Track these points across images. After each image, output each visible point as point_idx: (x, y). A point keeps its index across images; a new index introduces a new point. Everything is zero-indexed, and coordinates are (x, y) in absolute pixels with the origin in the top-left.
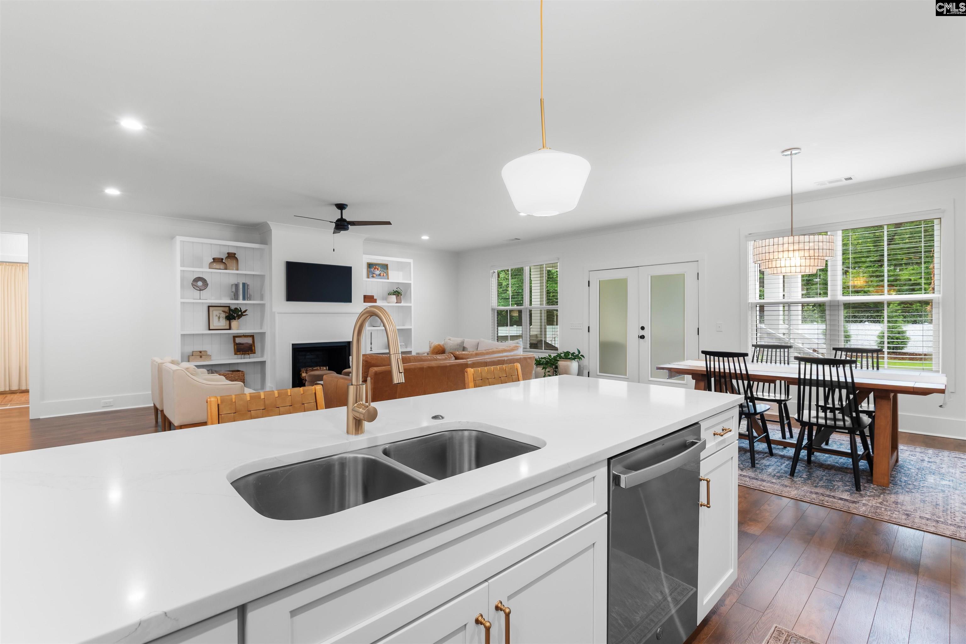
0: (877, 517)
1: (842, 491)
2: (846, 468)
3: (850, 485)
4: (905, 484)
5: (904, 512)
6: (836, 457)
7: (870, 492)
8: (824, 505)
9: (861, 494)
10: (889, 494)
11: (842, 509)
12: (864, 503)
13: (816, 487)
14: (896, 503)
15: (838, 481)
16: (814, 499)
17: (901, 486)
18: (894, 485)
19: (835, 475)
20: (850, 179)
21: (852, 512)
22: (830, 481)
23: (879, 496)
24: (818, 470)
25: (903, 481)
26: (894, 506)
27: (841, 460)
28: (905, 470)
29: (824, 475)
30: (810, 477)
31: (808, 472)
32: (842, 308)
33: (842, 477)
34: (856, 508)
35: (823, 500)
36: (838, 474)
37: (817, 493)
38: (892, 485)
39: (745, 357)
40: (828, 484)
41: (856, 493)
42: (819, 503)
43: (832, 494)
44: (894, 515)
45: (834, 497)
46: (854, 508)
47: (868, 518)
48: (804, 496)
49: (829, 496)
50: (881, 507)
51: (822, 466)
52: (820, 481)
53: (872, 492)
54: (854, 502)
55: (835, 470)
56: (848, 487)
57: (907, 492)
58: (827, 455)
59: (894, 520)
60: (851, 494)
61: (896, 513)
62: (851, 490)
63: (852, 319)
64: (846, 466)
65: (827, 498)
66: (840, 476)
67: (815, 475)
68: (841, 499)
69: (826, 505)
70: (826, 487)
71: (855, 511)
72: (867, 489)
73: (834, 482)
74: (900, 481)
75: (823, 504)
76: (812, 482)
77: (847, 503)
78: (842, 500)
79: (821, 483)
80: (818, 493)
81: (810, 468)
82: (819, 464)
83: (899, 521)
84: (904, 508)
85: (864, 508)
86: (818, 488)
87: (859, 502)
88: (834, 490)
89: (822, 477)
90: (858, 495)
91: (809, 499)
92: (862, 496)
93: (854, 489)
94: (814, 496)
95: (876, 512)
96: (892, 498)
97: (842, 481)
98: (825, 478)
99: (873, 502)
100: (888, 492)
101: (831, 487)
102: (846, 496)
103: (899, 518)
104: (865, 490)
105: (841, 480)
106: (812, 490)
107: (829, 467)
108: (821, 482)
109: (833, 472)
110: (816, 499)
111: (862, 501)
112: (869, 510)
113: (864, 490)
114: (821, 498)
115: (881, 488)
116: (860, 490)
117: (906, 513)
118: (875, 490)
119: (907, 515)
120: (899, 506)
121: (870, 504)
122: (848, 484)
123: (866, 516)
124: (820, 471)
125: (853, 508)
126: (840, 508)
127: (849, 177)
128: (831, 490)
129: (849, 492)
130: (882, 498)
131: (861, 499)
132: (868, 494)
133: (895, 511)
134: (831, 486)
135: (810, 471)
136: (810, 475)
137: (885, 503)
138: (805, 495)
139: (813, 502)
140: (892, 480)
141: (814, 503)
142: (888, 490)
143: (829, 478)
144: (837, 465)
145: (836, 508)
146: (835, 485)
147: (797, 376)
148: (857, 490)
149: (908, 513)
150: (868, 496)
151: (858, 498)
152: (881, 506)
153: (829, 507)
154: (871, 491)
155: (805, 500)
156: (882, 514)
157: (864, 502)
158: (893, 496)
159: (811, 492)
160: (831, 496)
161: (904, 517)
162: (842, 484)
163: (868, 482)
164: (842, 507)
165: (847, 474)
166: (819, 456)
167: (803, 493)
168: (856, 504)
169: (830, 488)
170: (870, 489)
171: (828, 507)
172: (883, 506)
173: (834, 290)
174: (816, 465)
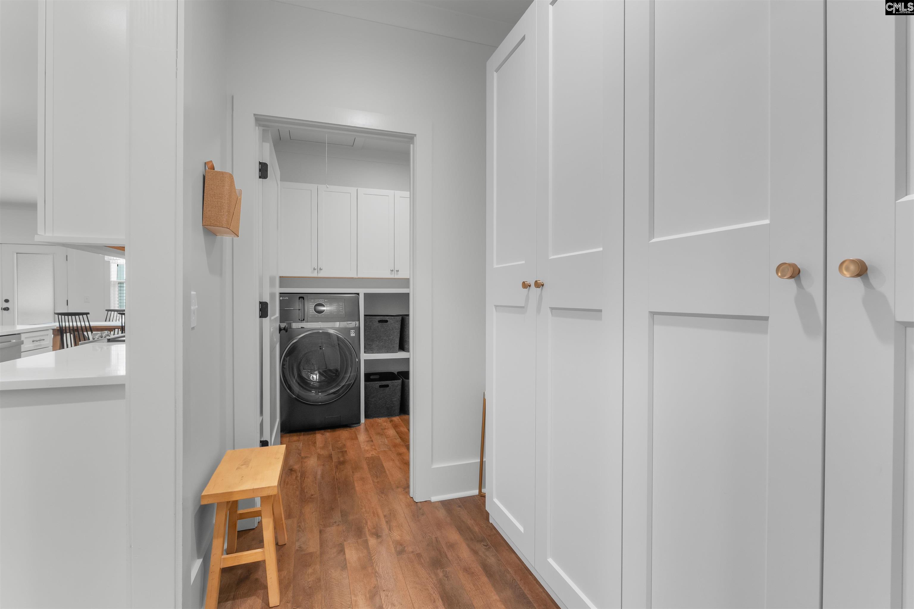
39: (88, 315)
147: (121, 325)
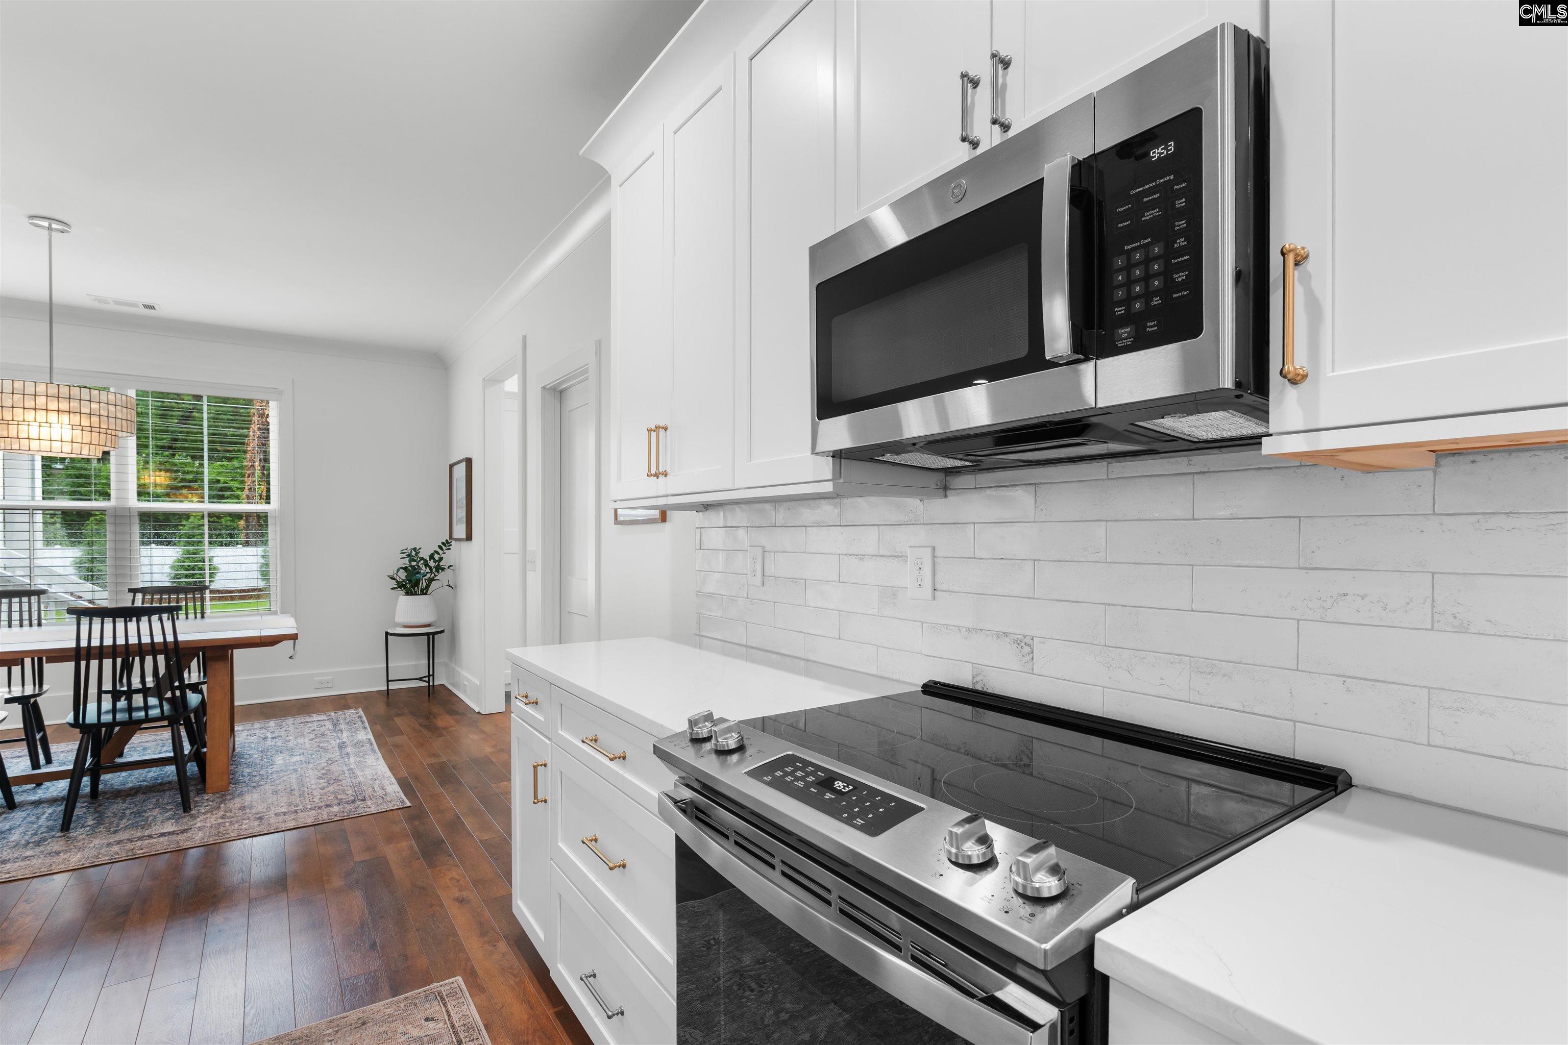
0: (221, 839)
1: (162, 822)
2: (161, 784)
3: (172, 809)
4: (249, 777)
5: (255, 816)
6: (140, 771)
7: (205, 806)
8: (137, 856)
9: (192, 815)
10: (231, 799)
11: (168, 849)
12: (199, 827)
13: (116, 832)
14: (243, 808)
15: (152, 808)
16: (118, 854)
17: (245, 782)
18: (235, 784)
19: (144, 801)
20: (152, 308)
21: (184, 847)
22: (139, 813)
23: (219, 808)
24: (114, 803)
25: (246, 774)
26: (241, 813)
27: (151, 774)
28: (246, 759)
29: (127, 808)
30: (100, 821)
31: (96, 813)
32: (136, 520)
33: (157, 801)
34: (189, 839)
35: (132, 849)
36: (149, 798)
37: (119, 842)
38: (233, 786)
40: (136, 820)
41: (184, 817)
42: (128, 856)
43: (147, 833)
44: (244, 826)
45: (150, 837)
46: (186, 841)
47: (209, 846)
48: (97, 857)
49: (141, 838)
50: (225, 823)
51: (119, 794)
52: (121, 820)
53: (207, 806)
54: (185, 831)
55: (144, 793)
56: (170, 813)
57: (254, 787)
58: (124, 774)
59: (245, 833)
60: (177, 822)
61: (245, 822)
62: (175, 814)
63: (155, 540)
64: (160, 781)
65: (139, 843)
66: (154, 800)
67: (109, 814)
68: (163, 835)
69: (140, 854)
70: (134, 826)
71: (188, 844)
72: (200, 804)
73: (146, 812)
74: (243, 776)
75: (134, 855)
76: (106, 827)
77: (174, 837)
78: (165, 836)
79: (124, 823)
80: (121, 841)
81: (97, 805)
82: (112, 793)
83: (250, 831)
84: (254, 811)
85: (200, 834)
86: (121, 833)
87: (191, 828)
88: (149, 826)
89: (122, 813)
90: (188, 818)
91: (108, 858)
92: (194, 817)
93: (181, 811)
94: (116, 848)
95: (219, 832)
96: (236, 803)
97: (159, 807)
98: (128, 812)
99: (212, 820)
100: (229, 797)
101: (143, 823)
102: (169, 827)
103: (250, 827)
104: (197, 806)
105: (157, 805)
106: (111, 841)
107: (132, 792)
108: (124, 821)
109: (140, 797)
110: (120, 852)
111: (195, 824)
112: (208, 834)
113: (195, 806)
114: (129, 846)
115: (218, 796)
116: (190, 810)
117: (257, 816)
118: (212, 801)
119: (260, 818)
120: (248, 810)
121: (208, 825)
122: (169, 807)
123: (206, 844)
124: (118, 803)
125: (183, 841)
126: (165, 849)
127: (152, 305)
128: (143, 828)
129: (173, 819)
130: (223, 808)
131: (194, 822)
132: (203, 811)
133: (243, 819)
134: (142, 821)
135: (98, 809)
136: (100, 817)
137: (228, 814)
138: (99, 854)
139: (115, 858)
140: (232, 778)
141: (117, 860)
142: (230, 794)
143: (136, 809)
144: (145, 783)
145: (157, 853)
146: (148, 817)
148: (185, 811)
149: (260, 815)
150: (203, 813)
151: (189, 823)
152: (223, 821)
153: (146, 856)
154: (205, 804)
155: (100, 863)
156: (228, 832)
157: (199, 825)
158: (237, 800)
159: (109, 845)
160: (144, 836)
161: (256, 823)
162: (160, 811)
163: (198, 794)
164: (168, 847)
165: (165, 793)
166: (110, 780)
167: (94, 853)
168: (187, 832)
169: (141, 825)
170: (203, 803)
171: (144, 857)
172: (227, 820)
173: (122, 490)
174: (107, 796)
